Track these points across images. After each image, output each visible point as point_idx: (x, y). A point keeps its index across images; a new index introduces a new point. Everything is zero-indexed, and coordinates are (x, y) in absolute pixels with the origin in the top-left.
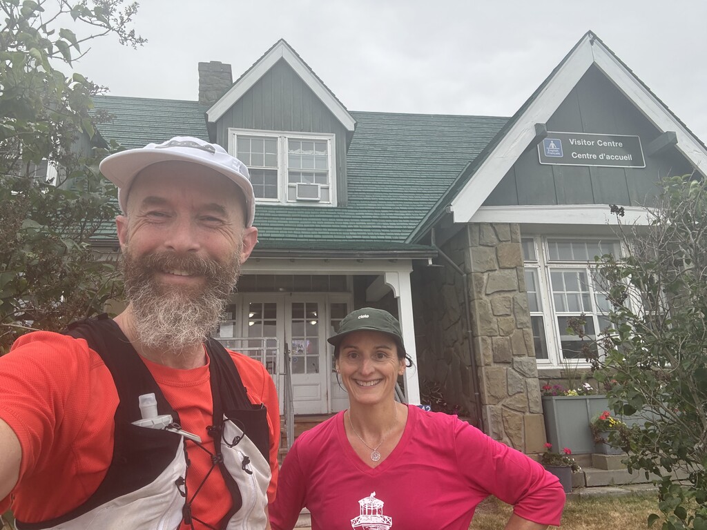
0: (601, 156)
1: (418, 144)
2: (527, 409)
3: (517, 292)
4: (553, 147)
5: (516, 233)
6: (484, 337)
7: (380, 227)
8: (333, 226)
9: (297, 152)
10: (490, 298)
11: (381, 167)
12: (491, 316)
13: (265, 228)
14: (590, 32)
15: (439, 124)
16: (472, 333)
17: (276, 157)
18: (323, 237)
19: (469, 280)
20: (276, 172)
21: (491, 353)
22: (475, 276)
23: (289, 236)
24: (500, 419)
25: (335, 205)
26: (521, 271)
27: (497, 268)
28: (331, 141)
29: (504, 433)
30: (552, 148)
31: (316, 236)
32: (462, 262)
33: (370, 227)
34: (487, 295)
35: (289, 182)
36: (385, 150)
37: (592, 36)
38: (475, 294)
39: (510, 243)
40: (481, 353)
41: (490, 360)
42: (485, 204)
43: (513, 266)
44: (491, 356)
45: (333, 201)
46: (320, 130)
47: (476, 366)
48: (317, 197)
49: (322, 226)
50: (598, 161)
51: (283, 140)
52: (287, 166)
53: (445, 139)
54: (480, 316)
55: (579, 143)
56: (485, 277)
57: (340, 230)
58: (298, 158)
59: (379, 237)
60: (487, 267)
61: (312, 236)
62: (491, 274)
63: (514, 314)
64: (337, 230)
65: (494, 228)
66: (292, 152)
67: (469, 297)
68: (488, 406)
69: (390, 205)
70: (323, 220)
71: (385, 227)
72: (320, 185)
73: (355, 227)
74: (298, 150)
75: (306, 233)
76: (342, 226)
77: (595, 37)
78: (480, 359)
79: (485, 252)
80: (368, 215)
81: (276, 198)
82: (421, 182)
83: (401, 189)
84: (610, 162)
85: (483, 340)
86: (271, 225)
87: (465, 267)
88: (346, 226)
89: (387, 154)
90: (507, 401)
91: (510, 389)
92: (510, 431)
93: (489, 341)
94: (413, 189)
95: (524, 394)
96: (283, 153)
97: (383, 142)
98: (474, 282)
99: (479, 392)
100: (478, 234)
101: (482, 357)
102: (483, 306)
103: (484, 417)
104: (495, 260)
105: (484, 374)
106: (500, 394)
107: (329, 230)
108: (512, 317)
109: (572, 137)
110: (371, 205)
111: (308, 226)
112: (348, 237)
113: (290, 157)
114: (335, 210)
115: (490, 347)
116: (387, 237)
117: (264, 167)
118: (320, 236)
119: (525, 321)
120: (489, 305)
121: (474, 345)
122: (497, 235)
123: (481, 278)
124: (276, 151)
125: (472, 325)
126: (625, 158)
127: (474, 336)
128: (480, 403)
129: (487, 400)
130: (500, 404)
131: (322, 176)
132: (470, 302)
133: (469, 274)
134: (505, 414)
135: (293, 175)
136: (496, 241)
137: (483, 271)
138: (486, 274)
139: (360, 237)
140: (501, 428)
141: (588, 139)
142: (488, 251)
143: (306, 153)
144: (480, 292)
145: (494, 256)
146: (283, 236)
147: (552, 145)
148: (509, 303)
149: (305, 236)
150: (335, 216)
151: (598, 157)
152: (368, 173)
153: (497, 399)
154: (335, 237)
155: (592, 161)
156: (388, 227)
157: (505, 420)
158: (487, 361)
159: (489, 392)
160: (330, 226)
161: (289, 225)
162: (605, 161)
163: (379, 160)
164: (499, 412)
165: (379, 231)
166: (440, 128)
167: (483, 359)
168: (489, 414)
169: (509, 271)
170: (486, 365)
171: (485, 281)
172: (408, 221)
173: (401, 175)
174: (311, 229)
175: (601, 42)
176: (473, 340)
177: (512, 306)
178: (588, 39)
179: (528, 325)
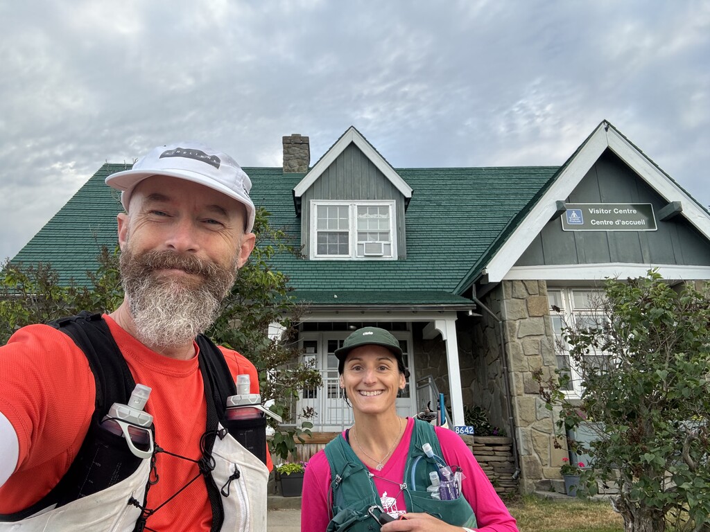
0: (617, 223)
1: (469, 198)
2: (553, 432)
3: (545, 336)
4: (574, 216)
5: (543, 288)
6: (517, 373)
7: (433, 277)
8: (394, 277)
9: (364, 216)
10: (522, 340)
11: (435, 221)
12: (522, 356)
13: (340, 281)
14: (605, 121)
15: (490, 177)
16: (507, 369)
17: (347, 220)
18: (386, 287)
19: (504, 326)
20: (347, 233)
21: (522, 385)
22: (509, 323)
23: (359, 287)
24: (529, 438)
25: (396, 259)
26: (548, 318)
27: (527, 316)
28: (392, 205)
29: (533, 450)
30: (573, 218)
31: (380, 287)
32: (498, 312)
33: (425, 277)
34: (518, 338)
35: (358, 240)
36: (440, 205)
37: (606, 124)
38: (509, 338)
39: (538, 296)
40: (514, 385)
41: (522, 391)
42: (516, 265)
43: (540, 315)
44: (523, 389)
45: (394, 256)
46: (384, 197)
47: (511, 396)
48: (381, 252)
49: (385, 277)
50: (614, 226)
51: (353, 206)
52: (356, 228)
53: (494, 191)
54: (513, 356)
55: (597, 212)
56: (517, 323)
57: (399, 281)
58: (365, 220)
59: (432, 287)
60: (519, 316)
61: (377, 287)
62: (522, 321)
63: (542, 353)
64: (397, 281)
65: (524, 284)
66: (361, 216)
67: (504, 340)
68: (519, 428)
69: (442, 257)
70: (386, 272)
71: (437, 277)
72: (383, 242)
73: (412, 277)
74: (365, 215)
75: (371, 284)
76: (402, 277)
77: (609, 124)
78: (513, 390)
79: (517, 304)
80: (424, 266)
81: (348, 254)
82: (470, 234)
83: (452, 242)
84: (625, 226)
85: (516, 375)
86: (345, 277)
87: (501, 316)
88: (404, 277)
89: (441, 209)
90: (536, 424)
91: (538, 414)
92: (538, 448)
93: (520, 375)
94: (463, 242)
95: (550, 419)
96: (353, 218)
97: (438, 197)
98: (508, 328)
99: (513, 416)
100: (510, 289)
101: (515, 388)
102: (516, 347)
103: (517, 437)
104: (525, 310)
105: (516, 402)
106: (530, 419)
107: (391, 281)
108: (540, 356)
109: (591, 207)
110: (426, 258)
111: (373, 277)
112: (406, 287)
113: (359, 220)
114: (397, 263)
115: (521, 381)
116: (439, 287)
117: (338, 230)
118: (383, 287)
119: (551, 360)
120: (521, 346)
121: (508, 379)
122: (527, 290)
123: (514, 325)
124: (347, 216)
125: (507, 363)
126: (639, 223)
127: (508, 372)
128: (514, 426)
129: (519, 423)
130: (530, 426)
131: (385, 234)
132: (505, 344)
133: (504, 321)
134: (534, 435)
135: (362, 235)
136: (526, 295)
137: (515, 319)
138: (518, 321)
139: (416, 287)
140: (531, 446)
141: (606, 207)
142: (519, 303)
143: (372, 216)
144: (512, 336)
145: (525, 307)
146: (354, 287)
147: (574, 214)
148: (537, 345)
149: (372, 287)
150: (396, 269)
151: (614, 223)
152: (424, 228)
153: (527, 422)
154: (396, 287)
155: (609, 226)
156: (441, 277)
157: (534, 440)
158: (519, 392)
159: (520, 417)
160: (392, 277)
161: (358, 277)
162: (621, 226)
163: (434, 215)
164: (529, 433)
165: (433, 280)
166: (490, 181)
167: (515, 390)
168: (520, 434)
169: (538, 318)
170: (518, 395)
171: (517, 327)
172: (457, 271)
173: (453, 228)
174: (376, 281)
175: (614, 128)
176: (508, 375)
177: (540, 348)
178: (604, 126)
179: (553, 363)
